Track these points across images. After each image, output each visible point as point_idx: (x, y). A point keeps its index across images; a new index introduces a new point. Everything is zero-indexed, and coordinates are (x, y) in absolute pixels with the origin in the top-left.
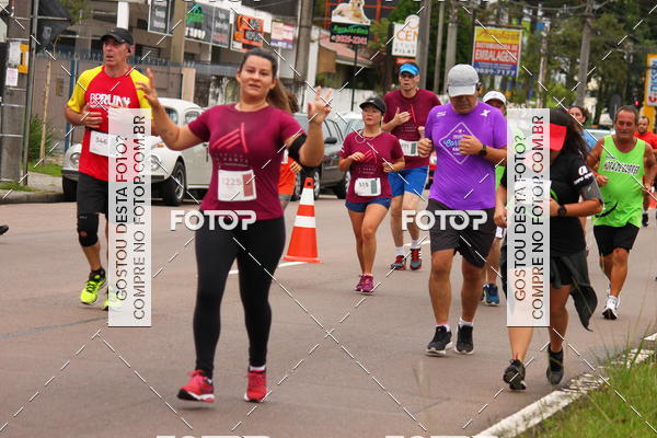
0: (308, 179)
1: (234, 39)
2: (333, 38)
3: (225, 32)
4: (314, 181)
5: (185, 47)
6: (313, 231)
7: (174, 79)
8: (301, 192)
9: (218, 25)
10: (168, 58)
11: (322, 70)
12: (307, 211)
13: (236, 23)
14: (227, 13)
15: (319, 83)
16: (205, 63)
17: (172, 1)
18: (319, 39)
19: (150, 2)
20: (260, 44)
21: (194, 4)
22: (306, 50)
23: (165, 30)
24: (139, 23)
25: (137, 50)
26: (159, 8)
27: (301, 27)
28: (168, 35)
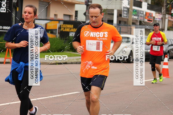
0: (166, 55)
1: (145, 18)
2: (172, 17)
3: (143, 17)
4: (168, 56)
5: (132, 21)
6: (167, 69)
7: (129, 30)
8: (164, 59)
9: (141, 15)
10: (127, 24)
11: (169, 26)
12: (166, 64)
13: (146, 14)
14: (143, 12)
15: (168, 30)
16: (137, 25)
17: (128, 9)
18: (168, 18)
19: (122, 9)
20: (152, 20)
21: (134, 9)
22: (165, 21)
23: (127, 17)
24: (120, 15)
25: (119, 22)
26: (125, 11)
27: (163, 15)
28: (127, 18)
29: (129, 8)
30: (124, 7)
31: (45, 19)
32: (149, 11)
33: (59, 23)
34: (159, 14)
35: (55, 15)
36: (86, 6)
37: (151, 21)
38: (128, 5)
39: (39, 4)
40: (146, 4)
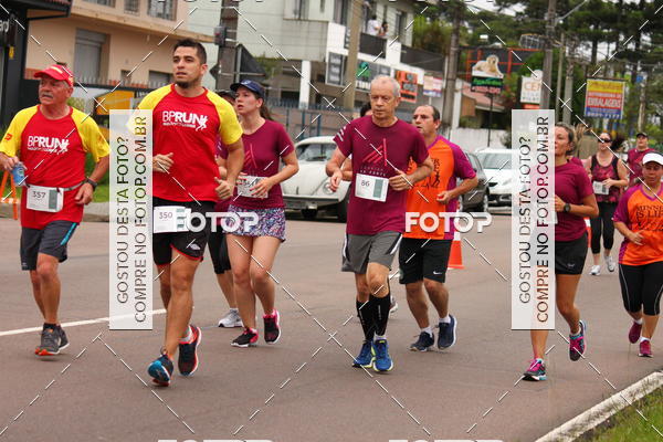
2: (473, 88)
5: (355, 97)
11: (464, 114)
13: (396, 75)
14: (388, 68)
15: (462, 125)
17: (344, 60)
18: (462, 90)
19: (327, 61)
20: (415, 94)
21: (363, 61)
22: (452, 98)
23: (339, 83)
24: (318, 77)
25: (317, 99)
26: (335, 65)
27: (447, 80)
28: (341, 86)
29: (346, 57)
30: (331, 54)
31: (94, 82)
32: (406, 68)
33: (135, 97)
34: (436, 77)
35: (124, 72)
36: (217, 47)
37: (413, 97)
38: (345, 47)
39: (77, 38)
40: (398, 46)
